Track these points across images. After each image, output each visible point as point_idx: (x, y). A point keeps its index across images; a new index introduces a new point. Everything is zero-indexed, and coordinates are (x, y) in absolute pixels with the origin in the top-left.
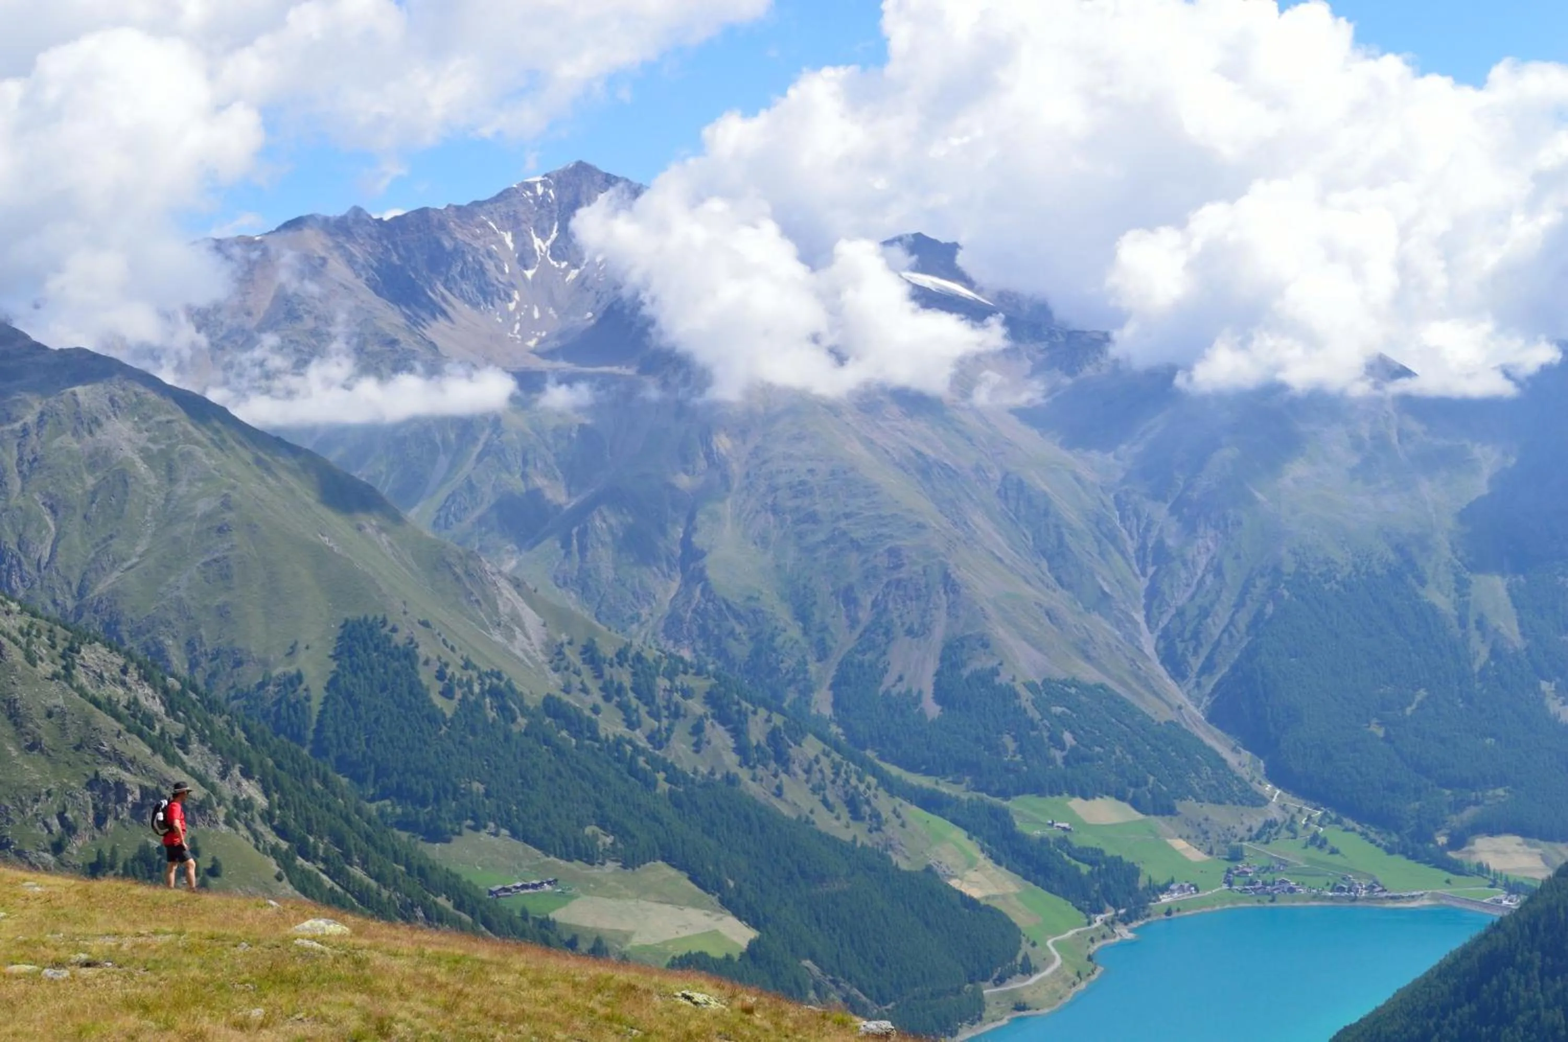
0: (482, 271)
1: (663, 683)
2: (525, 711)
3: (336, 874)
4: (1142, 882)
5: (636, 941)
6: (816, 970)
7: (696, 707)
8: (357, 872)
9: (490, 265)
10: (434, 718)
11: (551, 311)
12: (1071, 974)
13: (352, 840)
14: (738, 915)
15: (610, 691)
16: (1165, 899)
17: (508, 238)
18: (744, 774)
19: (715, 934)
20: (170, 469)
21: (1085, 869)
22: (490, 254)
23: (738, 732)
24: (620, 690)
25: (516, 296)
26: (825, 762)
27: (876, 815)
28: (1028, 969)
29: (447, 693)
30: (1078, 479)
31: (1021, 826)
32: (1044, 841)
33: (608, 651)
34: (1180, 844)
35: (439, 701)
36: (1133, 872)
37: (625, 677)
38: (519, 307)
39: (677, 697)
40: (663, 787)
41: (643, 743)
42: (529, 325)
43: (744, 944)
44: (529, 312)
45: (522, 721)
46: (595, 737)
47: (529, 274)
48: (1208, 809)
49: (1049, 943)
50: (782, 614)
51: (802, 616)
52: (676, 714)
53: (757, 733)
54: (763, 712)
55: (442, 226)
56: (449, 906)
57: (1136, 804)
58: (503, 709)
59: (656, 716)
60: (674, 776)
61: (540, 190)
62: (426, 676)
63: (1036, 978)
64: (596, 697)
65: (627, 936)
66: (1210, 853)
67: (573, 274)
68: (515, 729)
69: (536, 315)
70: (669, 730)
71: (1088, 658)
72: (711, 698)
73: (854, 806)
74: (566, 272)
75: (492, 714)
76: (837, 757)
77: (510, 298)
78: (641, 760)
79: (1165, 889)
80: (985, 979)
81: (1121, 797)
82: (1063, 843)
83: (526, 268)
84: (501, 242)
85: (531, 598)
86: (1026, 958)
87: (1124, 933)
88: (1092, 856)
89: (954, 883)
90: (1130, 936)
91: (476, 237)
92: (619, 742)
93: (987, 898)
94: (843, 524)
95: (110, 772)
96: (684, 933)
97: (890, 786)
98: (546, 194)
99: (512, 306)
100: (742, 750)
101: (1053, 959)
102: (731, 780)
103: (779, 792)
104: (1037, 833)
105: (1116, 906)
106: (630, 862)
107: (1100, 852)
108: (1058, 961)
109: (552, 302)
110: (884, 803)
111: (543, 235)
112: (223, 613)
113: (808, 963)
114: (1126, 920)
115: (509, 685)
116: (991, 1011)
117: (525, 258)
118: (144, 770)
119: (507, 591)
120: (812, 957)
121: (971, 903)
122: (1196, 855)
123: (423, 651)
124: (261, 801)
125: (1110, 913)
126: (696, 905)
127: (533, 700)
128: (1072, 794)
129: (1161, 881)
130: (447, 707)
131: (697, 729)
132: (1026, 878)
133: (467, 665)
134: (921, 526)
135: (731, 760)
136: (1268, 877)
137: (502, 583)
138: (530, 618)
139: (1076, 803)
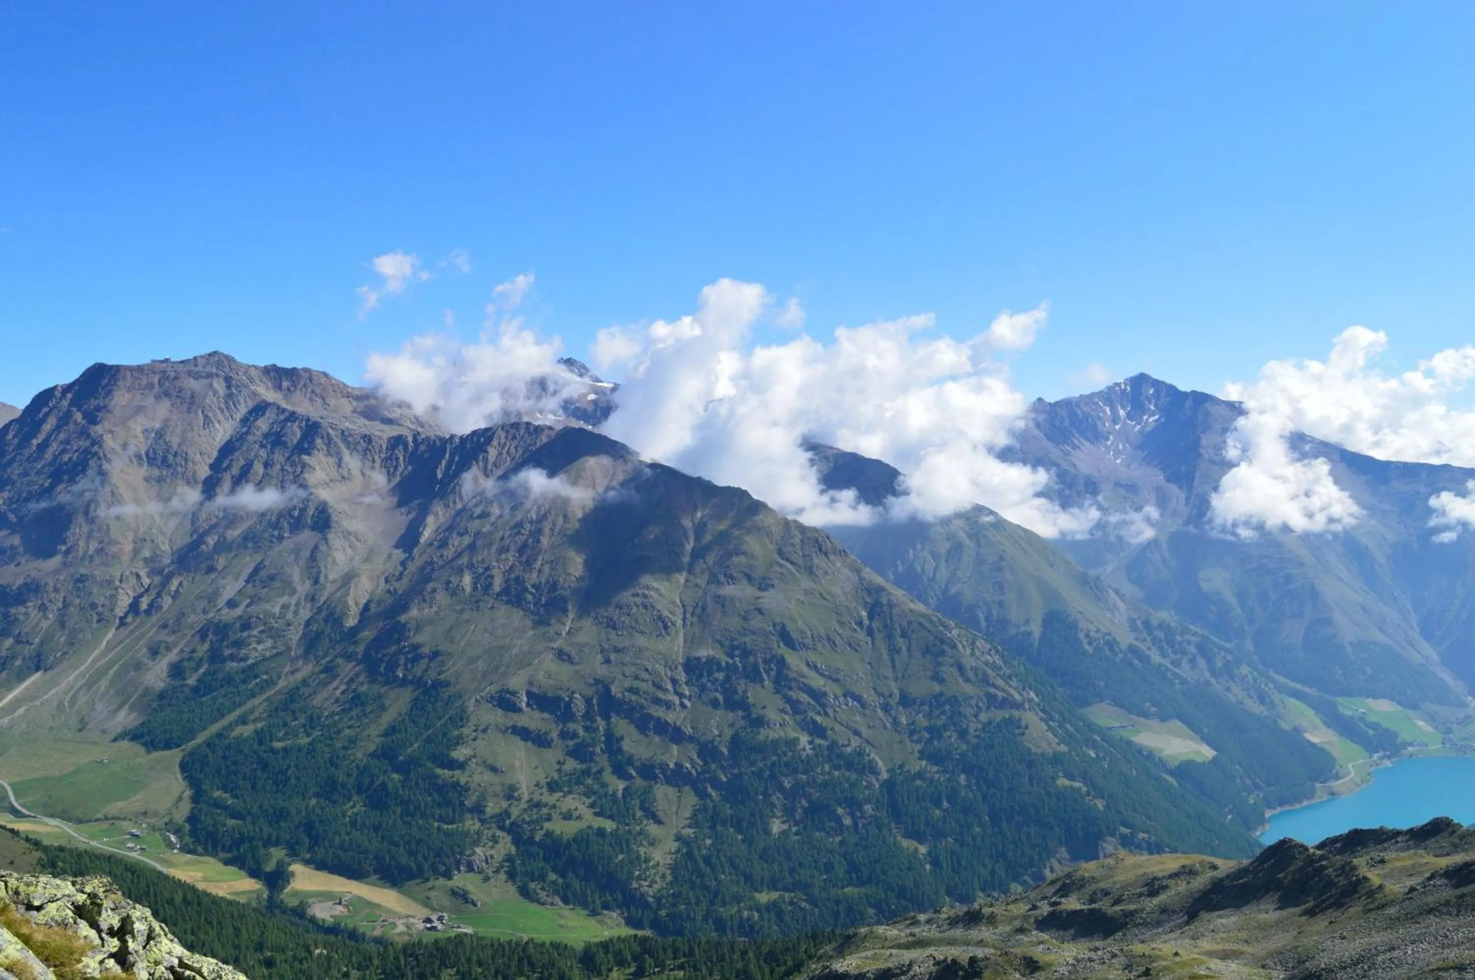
0: (1096, 426)
1: (1179, 638)
2: (1121, 651)
3: (1061, 726)
4: (1399, 740)
5: (1166, 753)
6: (1240, 769)
7: (1193, 649)
8: (1069, 727)
9: (1099, 423)
10: (1085, 653)
11: (1127, 445)
12: (1358, 781)
13: (1067, 714)
14: (1208, 744)
15: (1155, 641)
16: (1410, 749)
17: (1108, 410)
18: (1213, 681)
19: (1198, 752)
20: (978, 541)
21: (1371, 732)
22: (1099, 418)
23: (1210, 661)
24: (1160, 640)
25: (1111, 438)
26: (1250, 676)
27: (1272, 702)
28: (1337, 777)
29: (1090, 643)
30: (1384, 539)
31: (1341, 709)
32: (1352, 718)
33: (1155, 623)
34: (1421, 723)
35: (1087, 647)
36: (1395, 735)
37: (1161, 635)
38: (1112, 443)
39: (1185, 644)
40: (1178, 687)
41: (1169, 666)
42: (1117, 453)
43: (1211, 758)
44: (1117, 446)
45: (1120, 656)
46: (1149, 662)
47: (1117, 427)
48: (1437, 708)
49: (1350, 766)
50: (1233, 601)
51: (1243, 605)
52: (1184, 653)
53: (1219, 664)
54: (1223, 653)
55: (1078, 405)
56: (1099, 739)
57: (1400, 703)
58: (1111, 649)
59: (1175, 652)
60: (1183, 681)
61: (1123, 386)
62: (1081, 636)
63: (1341, 781)
64: (1149, 643)
65: (1163, 750)
66: (1436, 728)
67: (1138, 428)
68: (1117, 660)
69: (1121, 447)
70: (1181, 659)
71: (1381, 630)
72: (1198, 646)
73: (1262, 698)
74: (1135, 426)
75: (1108, 653)
76: (1255, 674)
77: (1108, 439)
78: (1169, 674)
79: (1411, 744)
80: (1317, 780)
81: (1392, 699)
82: (1362, 719)
83: (1116, 424)
84: (1104, 412)
85: (1121, 597)
86: (1337, 773)
87: (1388, 763)
88: (1375, 726)
89: (1307, 736)
90: (1390, 765)
91: (1093, 410)
92: (1160, 665)
93: (1323, 743)
94: (1264, 561)
95: (992, 690)
96: (1186, 750)
97: (1281, 689)
98: (1126, 389)
99: (1109, 443)
100: (1212, 670)
101: (1350, 773)
102: (1208, 683)
103: (1228, 689)
104: (1349, 713)
105: (1384, 750)
106: (1164, 719)
107: (1380, 725)
108: (1353, 775)
109: (1128, 441)
110: (1276, 697)
111: (1123, 407)
112: (1001, 604)
113: (1237, 767)
114: (1389, 758)
115: (1114, 639)
116: (1319, 793)
117: (1115, 420)
118: (1004, 691)
119: (1112, 594)
120: (1240, 764)
121: (1313, 745)
122: (1429, 729)
123: (1080, 625)
124: (1036, 699)
125: (1381, 754)
126: (1191, 739)
127: (1124, 647)
128: (1368, 696)
129: (1410, 740)
130: (1090, 649)
131: (1192, 661)
132: (1342, 735)
133: (1098, 631)
134: (1302, 564)
135: (1207, 675)
136: (1464, 743)
137: (1110, 591)
138: (1121, 605)
139: (1370, 701)
